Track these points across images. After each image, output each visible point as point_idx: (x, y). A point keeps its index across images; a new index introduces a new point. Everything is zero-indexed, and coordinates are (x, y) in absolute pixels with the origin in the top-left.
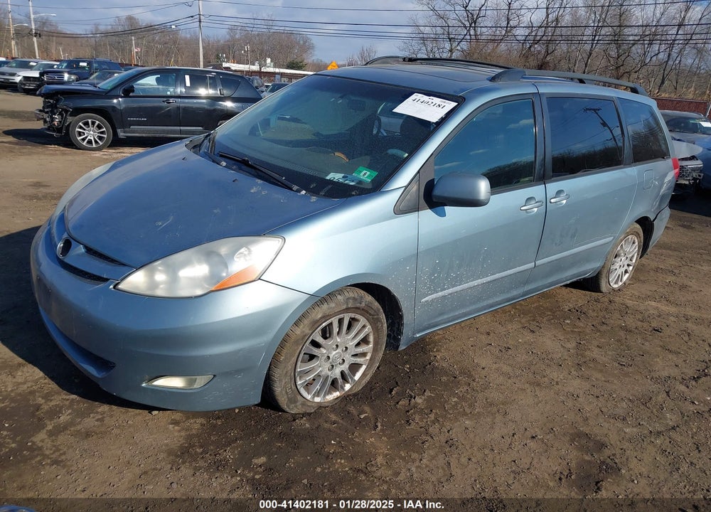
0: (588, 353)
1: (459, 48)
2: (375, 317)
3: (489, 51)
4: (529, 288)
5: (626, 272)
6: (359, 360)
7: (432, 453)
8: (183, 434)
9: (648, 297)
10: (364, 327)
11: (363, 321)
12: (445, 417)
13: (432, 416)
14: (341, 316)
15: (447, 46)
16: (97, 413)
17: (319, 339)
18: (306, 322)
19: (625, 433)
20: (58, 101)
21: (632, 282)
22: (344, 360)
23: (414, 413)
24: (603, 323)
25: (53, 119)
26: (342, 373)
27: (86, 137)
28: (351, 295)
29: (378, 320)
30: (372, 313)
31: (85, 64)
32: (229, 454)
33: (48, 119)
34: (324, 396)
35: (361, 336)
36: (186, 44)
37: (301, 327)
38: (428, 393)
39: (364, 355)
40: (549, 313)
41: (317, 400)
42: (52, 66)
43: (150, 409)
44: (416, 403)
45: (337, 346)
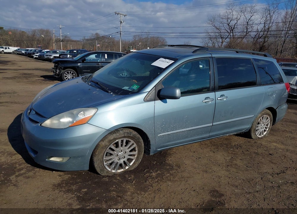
0: (235, 162)
1: (225, 41)
2: (138, 140)
3: (238, 42)
4: (213, 134)
5: (265, 131)
6: (131, 157)
7: (150, 193)
8: (61, 180)
9: (274, 142)
10: (133, 144)
11: (132, 142)
12: (161, 181)
13: (156, 180)
14: (122, 139)
15: (221, 40)
16: (34, 171)
17: (113, 147)
18: (107, 140)
19: (235, 191)
20: (59, 64)
21: (268, 135)
22: (125, 157)
23: (150, 179)
24: (247, 151)
25: (56, 71)
26: (124, 162)
27: (68, 78)
28: (126, 131)
29: (139, 142)
30: (136, 139)
31: (76, 51)
32: (74, 187)
33: (55, 71)
34: (117, 170)
35: (132, 148)
36: (117, 43)
37: (104, 142)
38: (159, 172)
39: (134, 155)
40: (225, 146)
41: (113, 171)
42: (64, 52)
43: (52, 170)
44: (152, 175)
45: (121, 151)
